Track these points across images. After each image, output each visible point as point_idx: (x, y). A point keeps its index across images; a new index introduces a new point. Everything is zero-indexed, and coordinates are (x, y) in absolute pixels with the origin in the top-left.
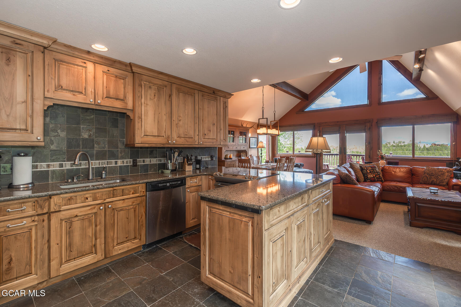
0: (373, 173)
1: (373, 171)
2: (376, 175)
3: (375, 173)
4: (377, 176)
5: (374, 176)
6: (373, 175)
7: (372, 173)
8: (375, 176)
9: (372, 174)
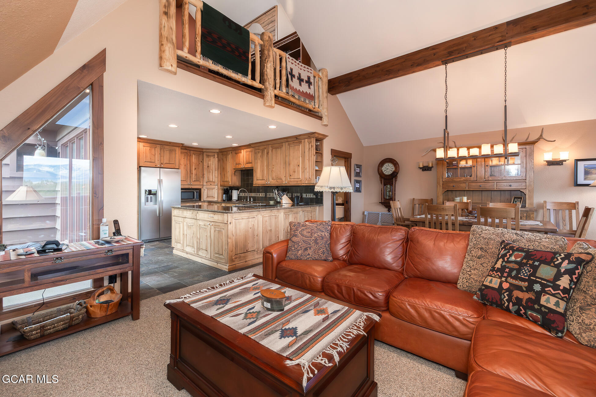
0: (509, 275)
1: (512, 270)
2: (519, 288)
3: (516, 278)
4: (517, 293)
5: (506, 286)
6: (501, 283)
7: (505, 275)
8: (510, 290)
9: (500, 278)
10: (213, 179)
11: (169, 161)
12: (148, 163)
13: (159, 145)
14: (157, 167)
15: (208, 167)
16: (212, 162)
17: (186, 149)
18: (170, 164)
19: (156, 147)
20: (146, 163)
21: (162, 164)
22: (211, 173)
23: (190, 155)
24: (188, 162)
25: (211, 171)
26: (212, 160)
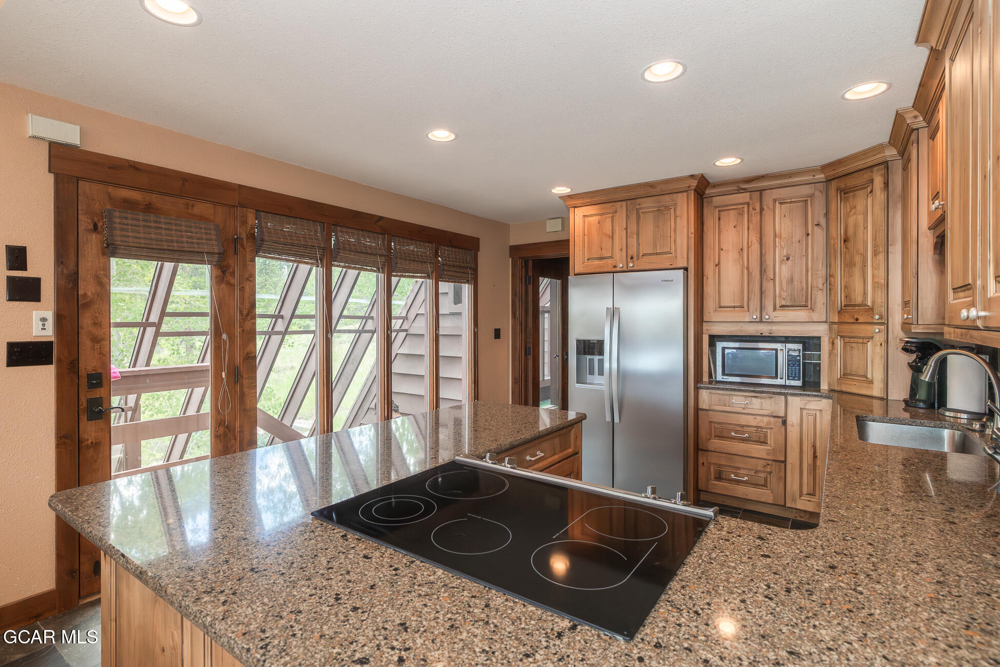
10: (865, 294)
11: (655, 246)
12: (596, 262)
13: (624, 203)
14: (618, 269)
15: (845, 241)
16: (860, 217)
17: (740, 191)
18: (657, 254)
19: (616, 212)
20: (590, 262)
21: (632, 258)
22: (857, 271)
23: (762, 209)
24: (754, 239)
25: (858, 259)
26: (860, 208)
